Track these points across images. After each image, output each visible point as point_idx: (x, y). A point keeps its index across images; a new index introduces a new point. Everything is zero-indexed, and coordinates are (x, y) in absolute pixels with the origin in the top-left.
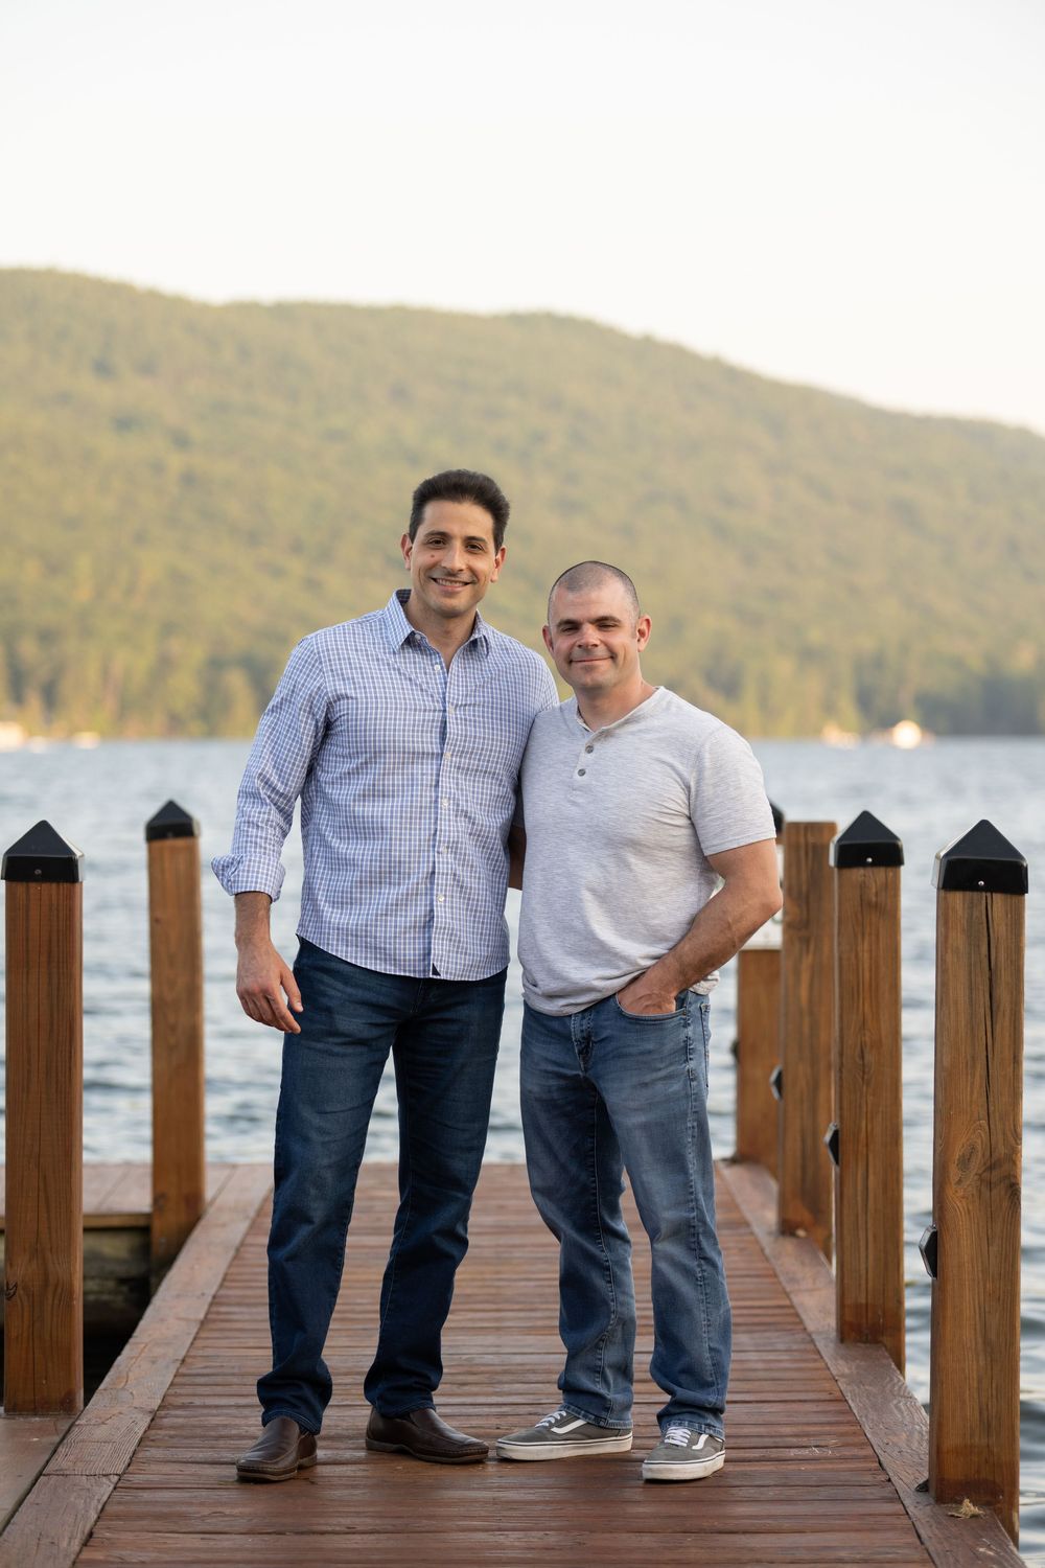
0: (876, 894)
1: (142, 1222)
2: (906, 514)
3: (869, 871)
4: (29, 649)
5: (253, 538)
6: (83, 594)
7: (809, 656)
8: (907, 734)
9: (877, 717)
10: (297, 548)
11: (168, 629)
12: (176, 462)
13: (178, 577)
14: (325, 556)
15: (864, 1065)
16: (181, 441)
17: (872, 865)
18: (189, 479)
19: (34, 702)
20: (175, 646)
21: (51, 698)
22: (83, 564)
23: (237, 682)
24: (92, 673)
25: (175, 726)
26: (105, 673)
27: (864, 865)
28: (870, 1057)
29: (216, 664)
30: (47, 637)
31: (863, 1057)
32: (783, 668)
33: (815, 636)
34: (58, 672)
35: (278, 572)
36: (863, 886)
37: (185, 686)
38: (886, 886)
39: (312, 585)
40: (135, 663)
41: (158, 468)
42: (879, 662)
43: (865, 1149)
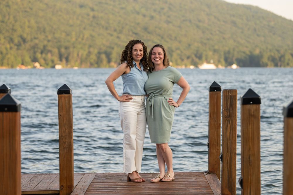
0: (253, 112)
1: (57, 192)
2: (234, 23)
3: (251, 106)
4: (63, 50)
5: (107, 29)
6: (74, 39)
7: (215, 51)
8: (234, 66)
9: (229, 63)
10: (115, 30)
11: (90, 46)
12: (91, 14)
13: (92, 36)
14: (121, 32)
15: (250, 161)
16: (93, 10)
17: (252, 104)
18: (94, 17)
19: (64, 60)
20: (91, 50)
21: (67, 60)
22: (74, 34)
23: (103, 56)
24: (75, 55)
25: (91, 65)
26: (78, 55)
27: (250, 104)
28: (252, 158)
29: (100, 53)
30: (66, 48)
31: (249, 158)
32: (210, 53)
33: (216, 47)
34: (69, 54)
35: (112, 35)
36: (250, 110)
37: (93, 57)
38: (256, 110)
39: (118, 37)
40: (83, 53)
41: (88, 15)
42: (229, 52)
43: (250, 184)
